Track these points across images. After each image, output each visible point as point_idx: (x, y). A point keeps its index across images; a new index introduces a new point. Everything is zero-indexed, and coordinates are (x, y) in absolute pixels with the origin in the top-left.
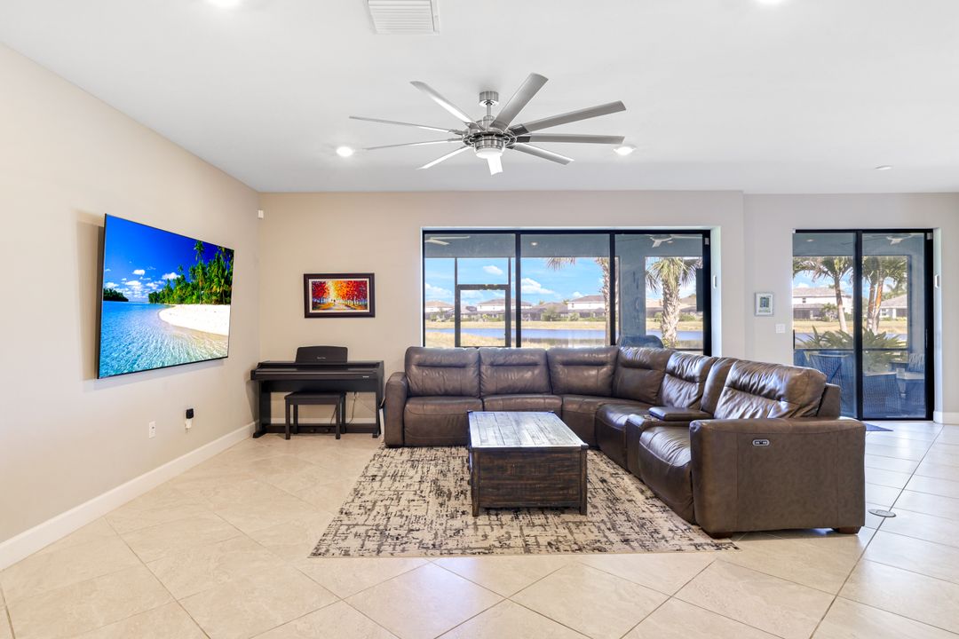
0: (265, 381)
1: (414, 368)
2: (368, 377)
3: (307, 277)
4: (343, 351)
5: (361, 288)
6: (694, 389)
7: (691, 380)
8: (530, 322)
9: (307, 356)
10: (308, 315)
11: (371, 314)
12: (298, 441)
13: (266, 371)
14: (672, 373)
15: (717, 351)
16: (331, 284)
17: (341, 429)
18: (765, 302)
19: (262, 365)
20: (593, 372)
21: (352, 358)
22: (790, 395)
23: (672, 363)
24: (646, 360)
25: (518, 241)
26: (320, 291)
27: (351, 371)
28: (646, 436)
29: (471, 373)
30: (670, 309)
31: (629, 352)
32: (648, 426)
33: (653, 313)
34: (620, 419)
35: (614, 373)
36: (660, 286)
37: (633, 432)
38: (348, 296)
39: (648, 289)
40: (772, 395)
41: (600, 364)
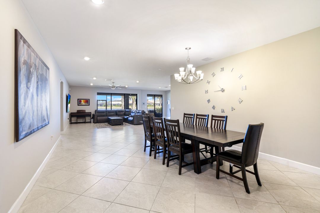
0: (72, 115)
1: (97, 113)
2: (89, 114)
3: (78, 99)
4: (85, 111)
5: (87, 102)
6: (134, 114)
7: (134, 113)
8: (100, 107)
9: (79, 112)
10: (78, 105)
11: (89, 105)
12: (79, 125)
13: (72, 114)
14: (132, 112)
15: (138, 109)
16: (82, 100)
17: (85, 122)
18: (144, 104)
19: (71, 113)
20: (122, 113)
21: (86, 112)
22: (142, 113)
23: (132, 111)
24: (129, 111)
25: (111, 94)
26: (80, 101)
27: (86, 114)
28: (129, 118)
29: (105, 113)
30: (134, 104)
31: (127, 110)
32: (129, 117)
33: (131, 105)
34: (126, 117)
35: (125, 113)
36: (132, 100)
37: (127, 118)
38: (85, 102)
39: (129, 100)
40: (140, 113)
41: (123, 112)
